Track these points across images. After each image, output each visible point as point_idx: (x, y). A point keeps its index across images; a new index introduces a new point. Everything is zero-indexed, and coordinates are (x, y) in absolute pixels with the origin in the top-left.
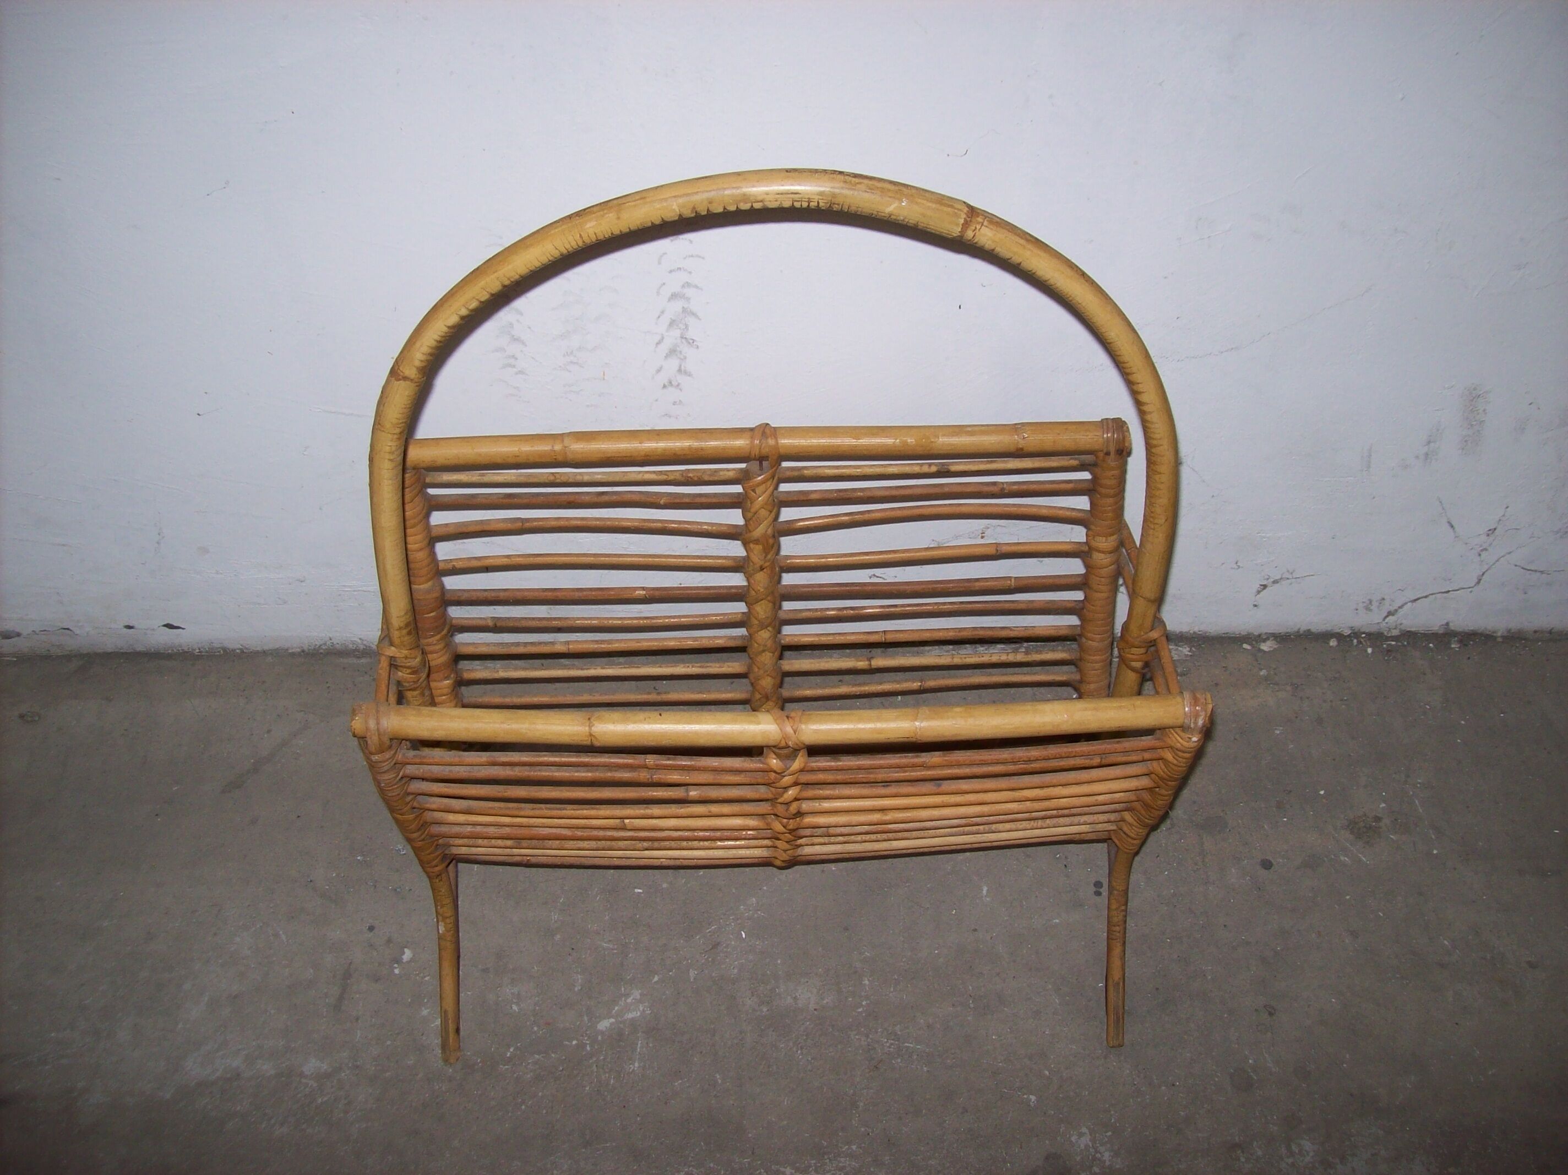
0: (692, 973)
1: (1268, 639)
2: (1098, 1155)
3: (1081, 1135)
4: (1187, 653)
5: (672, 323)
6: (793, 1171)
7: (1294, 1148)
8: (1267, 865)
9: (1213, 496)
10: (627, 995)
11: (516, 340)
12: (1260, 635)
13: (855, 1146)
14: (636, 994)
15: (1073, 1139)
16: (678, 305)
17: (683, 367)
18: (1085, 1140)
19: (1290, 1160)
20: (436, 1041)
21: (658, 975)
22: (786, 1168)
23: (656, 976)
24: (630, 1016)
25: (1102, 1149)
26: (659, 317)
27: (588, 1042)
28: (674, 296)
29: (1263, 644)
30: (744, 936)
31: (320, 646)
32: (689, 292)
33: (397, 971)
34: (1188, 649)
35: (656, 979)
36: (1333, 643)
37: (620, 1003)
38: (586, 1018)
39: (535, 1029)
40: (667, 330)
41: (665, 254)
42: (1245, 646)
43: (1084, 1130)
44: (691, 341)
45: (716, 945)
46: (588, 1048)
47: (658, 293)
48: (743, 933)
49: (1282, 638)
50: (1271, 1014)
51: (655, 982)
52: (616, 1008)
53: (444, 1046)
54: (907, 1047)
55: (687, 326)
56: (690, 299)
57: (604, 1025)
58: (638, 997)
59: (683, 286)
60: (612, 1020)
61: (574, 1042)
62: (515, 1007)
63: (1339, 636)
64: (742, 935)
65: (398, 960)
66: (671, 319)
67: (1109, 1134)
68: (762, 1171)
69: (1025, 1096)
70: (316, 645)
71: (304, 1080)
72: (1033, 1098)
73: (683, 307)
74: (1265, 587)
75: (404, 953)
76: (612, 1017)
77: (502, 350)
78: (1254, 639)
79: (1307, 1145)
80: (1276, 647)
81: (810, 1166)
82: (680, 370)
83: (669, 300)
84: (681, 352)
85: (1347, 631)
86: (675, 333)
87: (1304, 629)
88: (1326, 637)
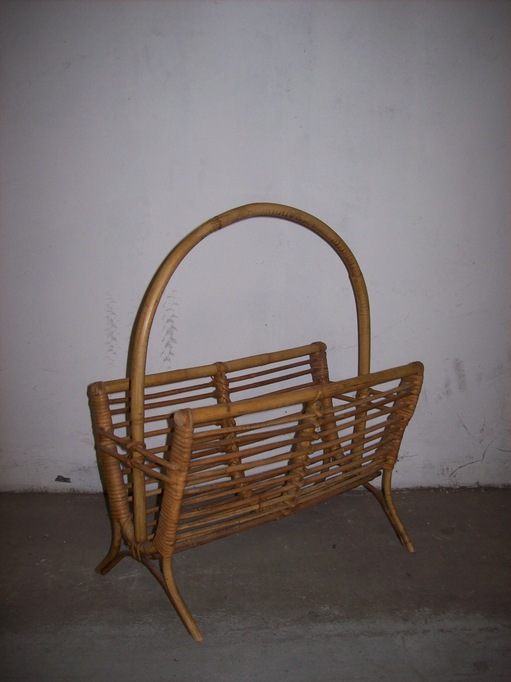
1: (405, 490)
5: (168, 332)
11: (114, 339)
12: (402, 489)
16: (170, 324)
28: (168, 321)
32: (173, 319)
40: (166, 335)
41: (165, 303)
44: (174, 340)
47: (164, 319)
49: (411, 490)
55: (172, 333)
56: (174, 322)
59: (171, 316)
77: (109, 343)
82: (170, 353)
83: (166, 323)
84: (170, 345)
85: (437, 486)
86: (169, 336)
87: (419, 485)
88: (429, 489)
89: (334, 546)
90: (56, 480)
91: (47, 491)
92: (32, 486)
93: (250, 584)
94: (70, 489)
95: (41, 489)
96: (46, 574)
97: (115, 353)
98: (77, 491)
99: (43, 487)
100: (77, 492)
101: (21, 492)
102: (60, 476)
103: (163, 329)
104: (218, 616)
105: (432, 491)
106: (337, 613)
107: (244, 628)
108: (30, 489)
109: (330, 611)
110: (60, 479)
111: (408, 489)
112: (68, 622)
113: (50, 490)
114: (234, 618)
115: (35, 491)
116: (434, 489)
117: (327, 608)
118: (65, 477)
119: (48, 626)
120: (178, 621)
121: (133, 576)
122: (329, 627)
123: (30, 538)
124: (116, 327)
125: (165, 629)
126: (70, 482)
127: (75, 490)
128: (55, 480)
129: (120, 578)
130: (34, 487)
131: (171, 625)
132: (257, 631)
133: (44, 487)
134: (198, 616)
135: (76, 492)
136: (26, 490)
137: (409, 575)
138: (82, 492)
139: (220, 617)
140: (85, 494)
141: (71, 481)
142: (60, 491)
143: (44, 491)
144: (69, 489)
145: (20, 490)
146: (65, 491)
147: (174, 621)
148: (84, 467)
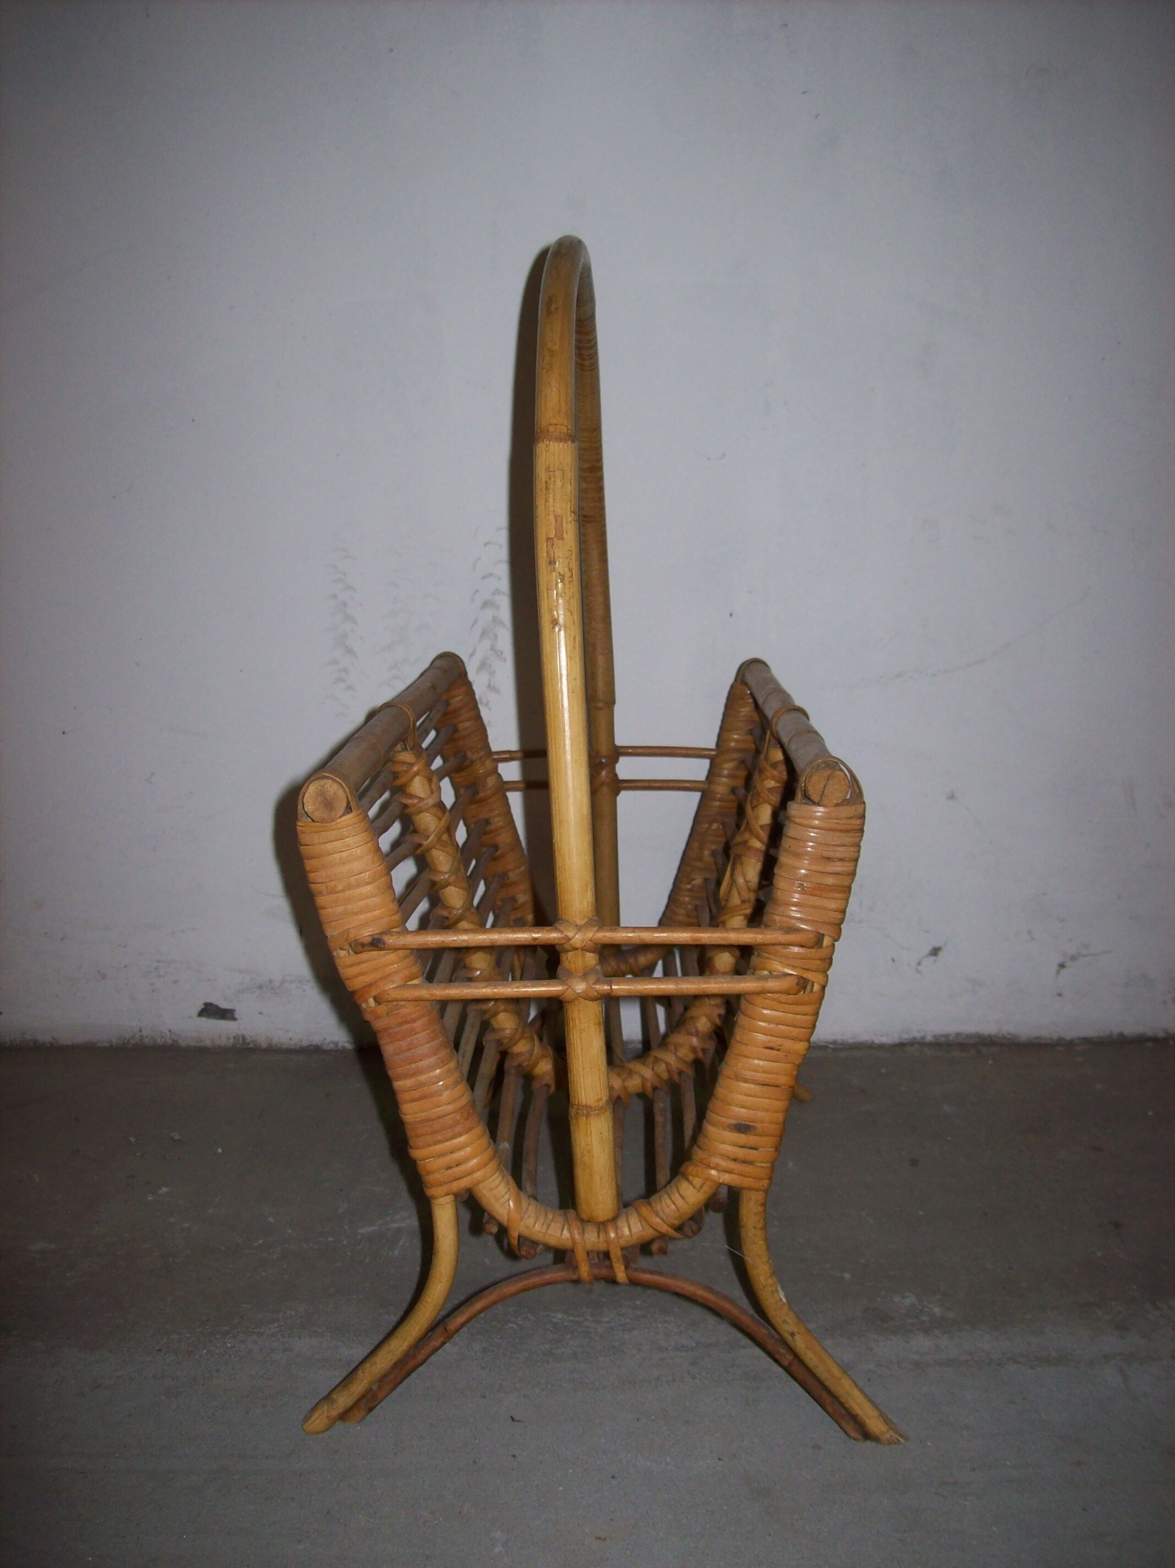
1: (1080, 1043)
5: (484, 634)
11: (350, 651)
16: (489, 614)
17: (492, 684)
28: (486, 604)
31: (128, 1041)
32: (499, 600)
40: (480, 641)
41: (479, 557)
44: (499, 653)
47: (472, 601)
55: (496, 637)
56: (499, 606)
59: (494, 594)
66: (483, 629)
70: (125, 1039)
73: (493, 616)
74: (1063, 966)
77: (336, 662)
82: (489, 686)
83: (481, 608)
84: (490, 665)
85: (1161, 1034)
86: (487, 643)
87: (1116, 1031)
88: (1140, 1040)
89: (914, 1162)
90: (203, 1013)
91: (176, 1041)
92: (141, 1031)
93: (704, 1245)
94: (234, 1038)
95: (162, 1038)
96: (172, 1220)
97: (350, 688)
98: (252, 1041)
99: (168, 1033)
100: (251, 1045)
101: (111, 1046)
102: (211, 1004)
103: (473, 626)
104: (622, 1318)
105: (1149, 1044)
106: (937, 1310)
107: (694, 1345)
108: (133, 1037)
109: (920, 1308)
110: (210, 1011)
111: (1087, 1041)
112: (226, 1328)
113: (184, 1041)
114: (666, 1322)
115: (146, 1041)
116: (1155, 1040)
117: (910, 1300)
118: (224, 1005)
119: (175, 1337)
120: (516, 1328)
121: (395, 1225)
122: (922, 1343)
123: (133, 1142)
124: (355, 622)
125: (483, 1346)
126: (235, 1019)
127: (248, 1040)
128: (197, 1014)
129: (366, 1230)
130: (144, 1033)
131: (499, 1336)
132: (730, 1353)
133: (170, 1031)
134: (571, 1318)
135: (249, 1043)
136: (126, 1041)
137: (1117, 1225)
138: (264, 1045)
139: (628, 1320)
140: (273, 1050)
141: (237, 1015)
142: (208, 1043)
143: (170, 1042)
144: (232, 1036)
145: (111, 1041)
146: (223, 1042)
147: (507, 1327)
148: (271, 981)
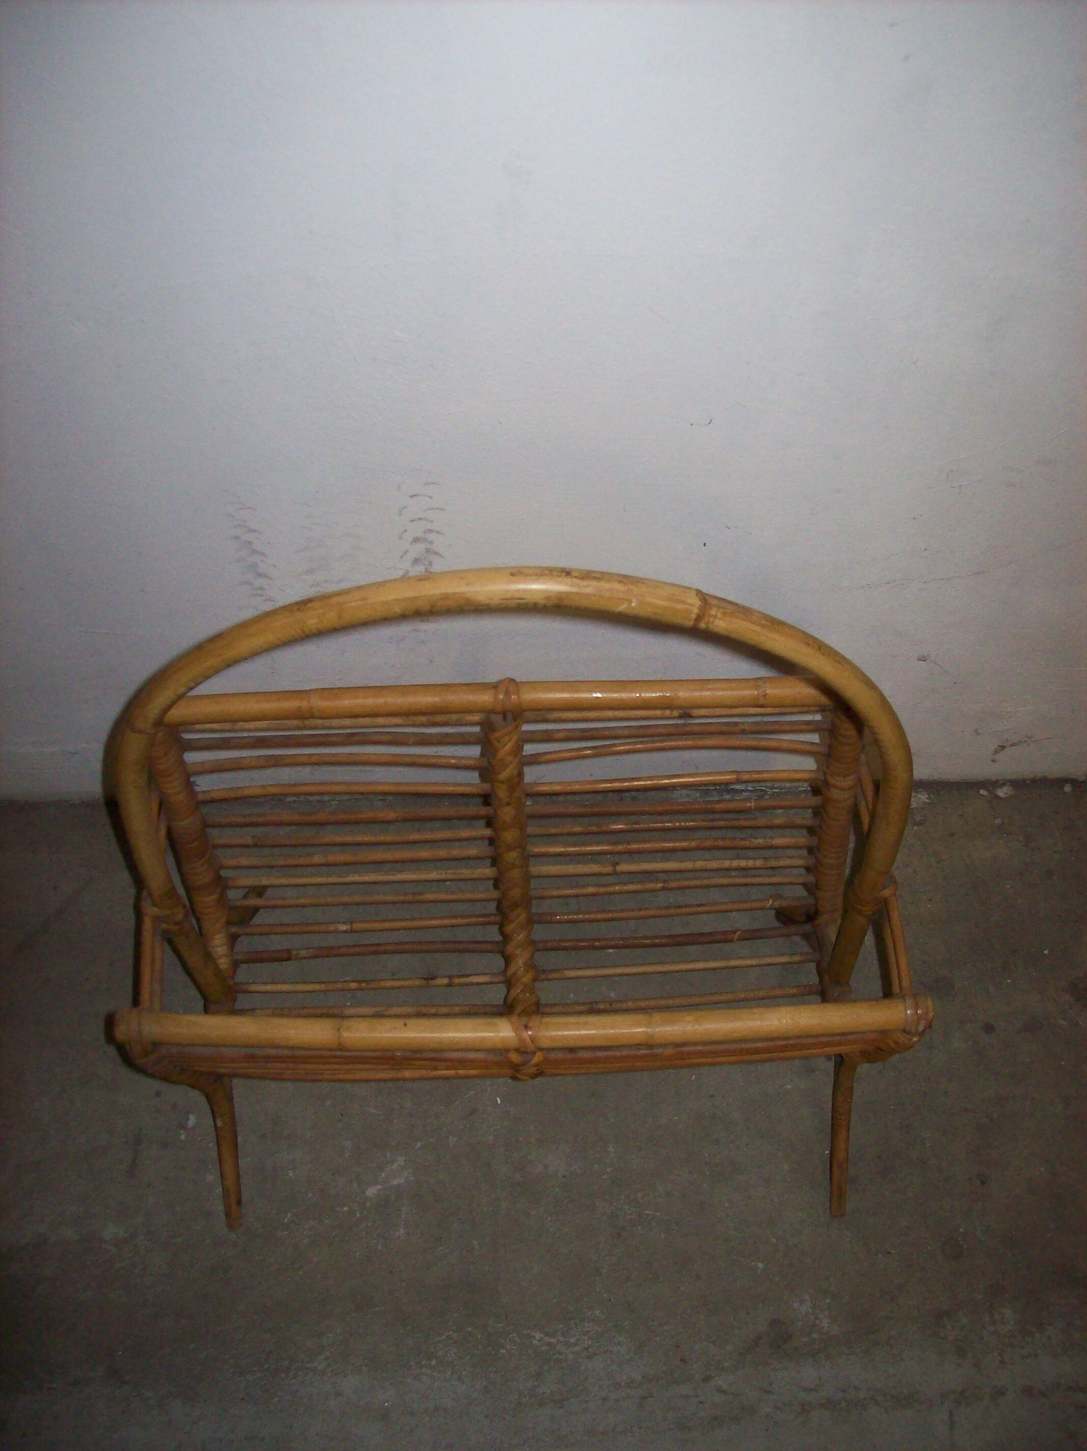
0: (452, 1140)
1: (1003, 784)
2: (817, 1322)
3: (802, 1301)
4: (926, 800)
5: (416, 561)
6: (543, 1335)
7: (997, 1317)
8: (989, 1028)
9: (955, 683)
10: (392, 1162)
12: (997, 781)
13: (598, 1312)
14: (401, 1160)
15: (796, 1305)
16: (420, 547)
18: (805, 1308)
19: (992, 1328)
20: (221, 1208)
21: (421, 1142)
22: (536, 1332)
23: (419, 1143)
24: (396, 1182)
25: (821, 1316)
26: (402, 557)
27: (357, 1208)
28: (416, 540)
29: (999, 789)
30: (499, 1102)
32: (431, 537)
33: (183, 1137)
34: (927, 796)
35: (419, 1145)
36: (1068, 788)
37: (386, 1169)
38: (355, 1185)
39: (310, 1195)
40: (412, 566)
41: (405, 507)
42: (982, 792)
43: (806, 1297)
45: (473, 1112)
46: (358, 1215)
47: (400, 538)
48: (498, 1099)
49: (1018, 784)
50: (983, 1183)
51: (418, 1149)
52: (383, 1174)
53: (228, 1214)
54: (646, 1214)
56: (432, 542)
57: (371, 1191)
58: (403, 1163)
59: (425, 532)
60: (379, 1187)
61: (346, 1209)
62: (291, 1174)
63: (1074, 782)
64: (497, 1101)
65: (182, 1126)
66: (415, 558)
67: (828, 1301)
68: (515, 1335)
69: (753, 1264)
71: (104, 1246)
72: (760, 1265)
73: (426, 549)
74: (1003, 747)
75: (188, 1119)
76: (377, 1184)
78: (991, 785)
79: (1008, 1313)
80: (1012, 793)
81: (558, 1331)
83: (411, 543)
124: (264, 555)
